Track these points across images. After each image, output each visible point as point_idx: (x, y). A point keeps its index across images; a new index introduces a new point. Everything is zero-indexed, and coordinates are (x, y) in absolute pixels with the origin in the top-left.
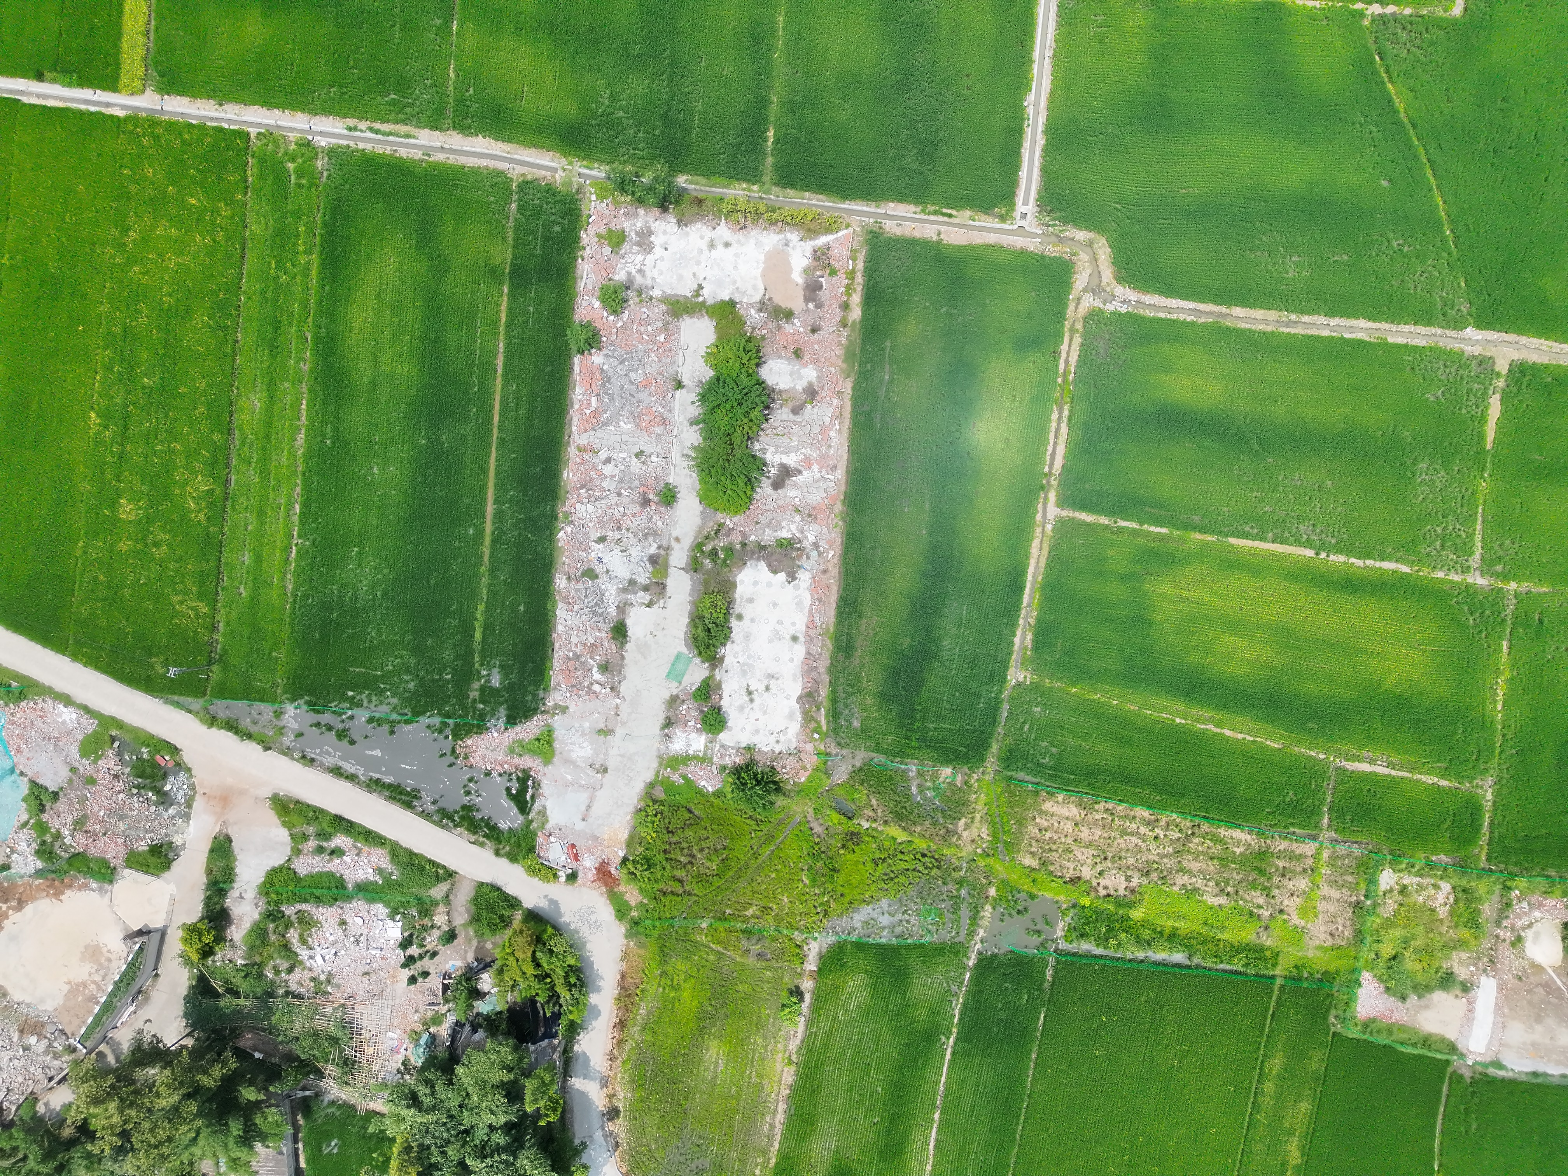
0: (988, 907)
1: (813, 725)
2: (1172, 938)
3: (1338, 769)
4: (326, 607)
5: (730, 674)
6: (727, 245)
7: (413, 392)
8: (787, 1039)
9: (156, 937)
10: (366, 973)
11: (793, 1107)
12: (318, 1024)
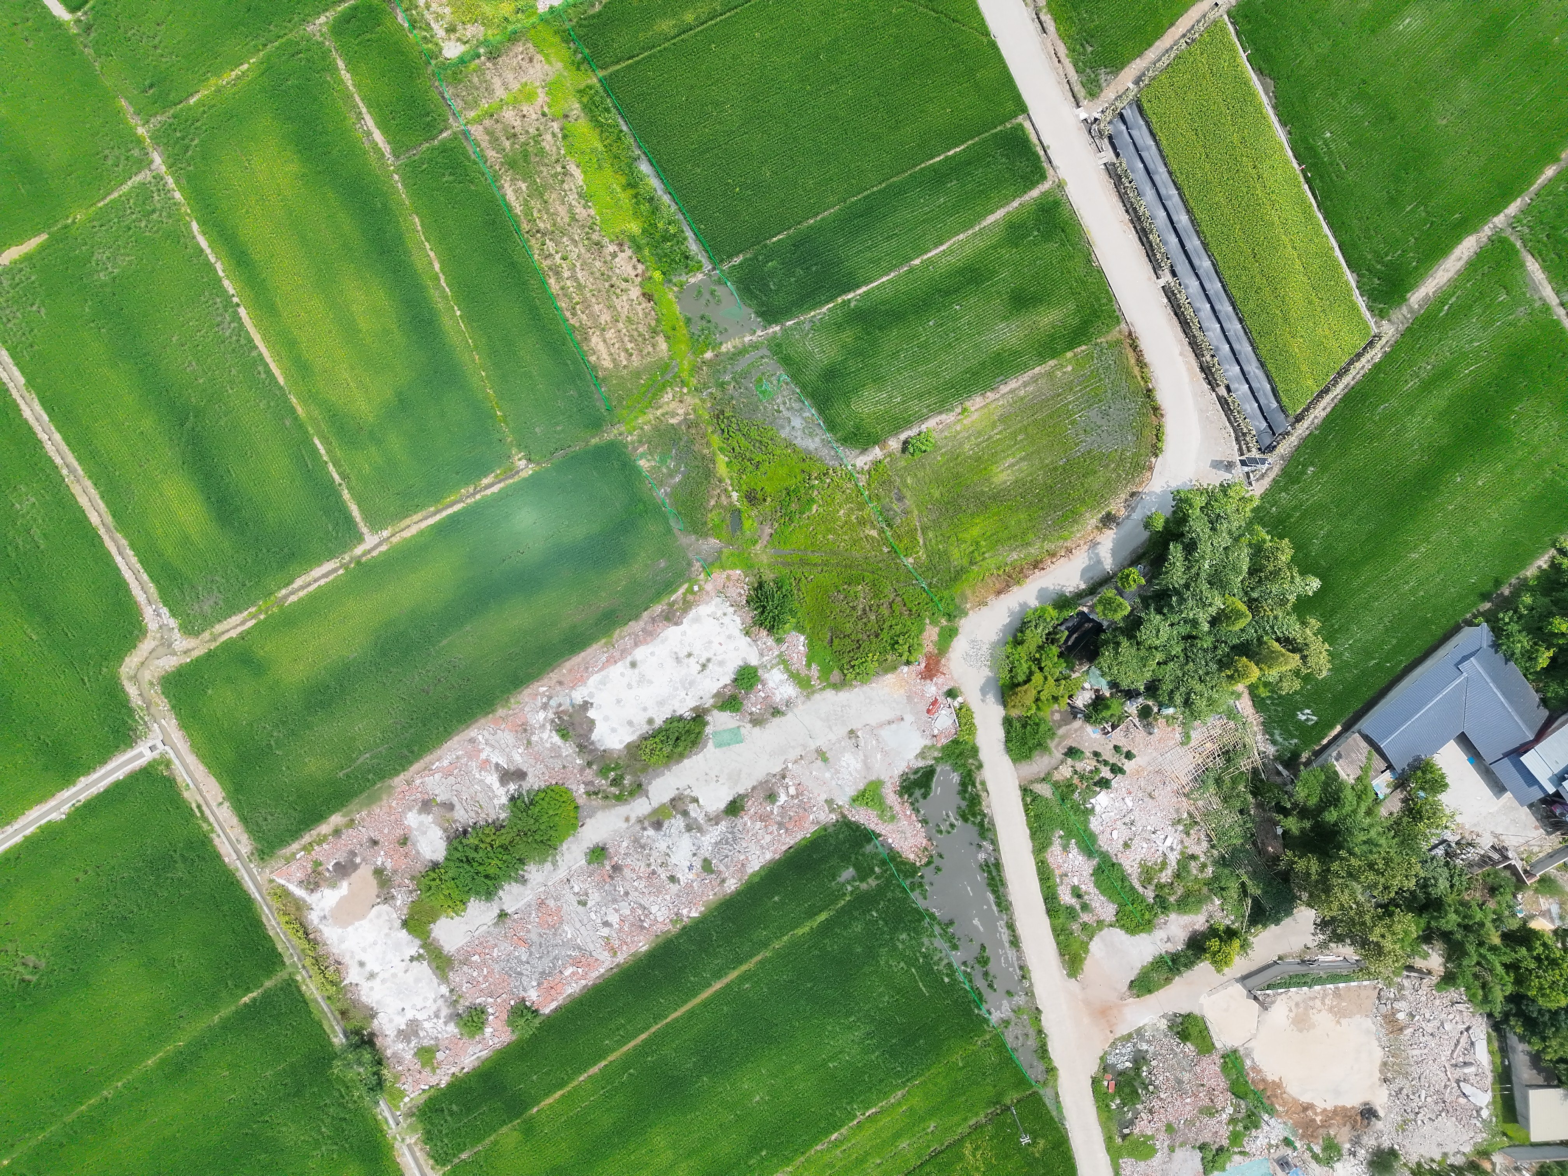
0: (724, 349)
1: (690, 597)
2: (633, 183)
3: (397, 157)
4: (893, 1053)
5: (701, 693)
6: (362, 964)
7: (672, 1118)
8: (948, 426)
9: (1250, 982)
10: (1150, 796)
11: (997, 380)
12: (1216, 804)
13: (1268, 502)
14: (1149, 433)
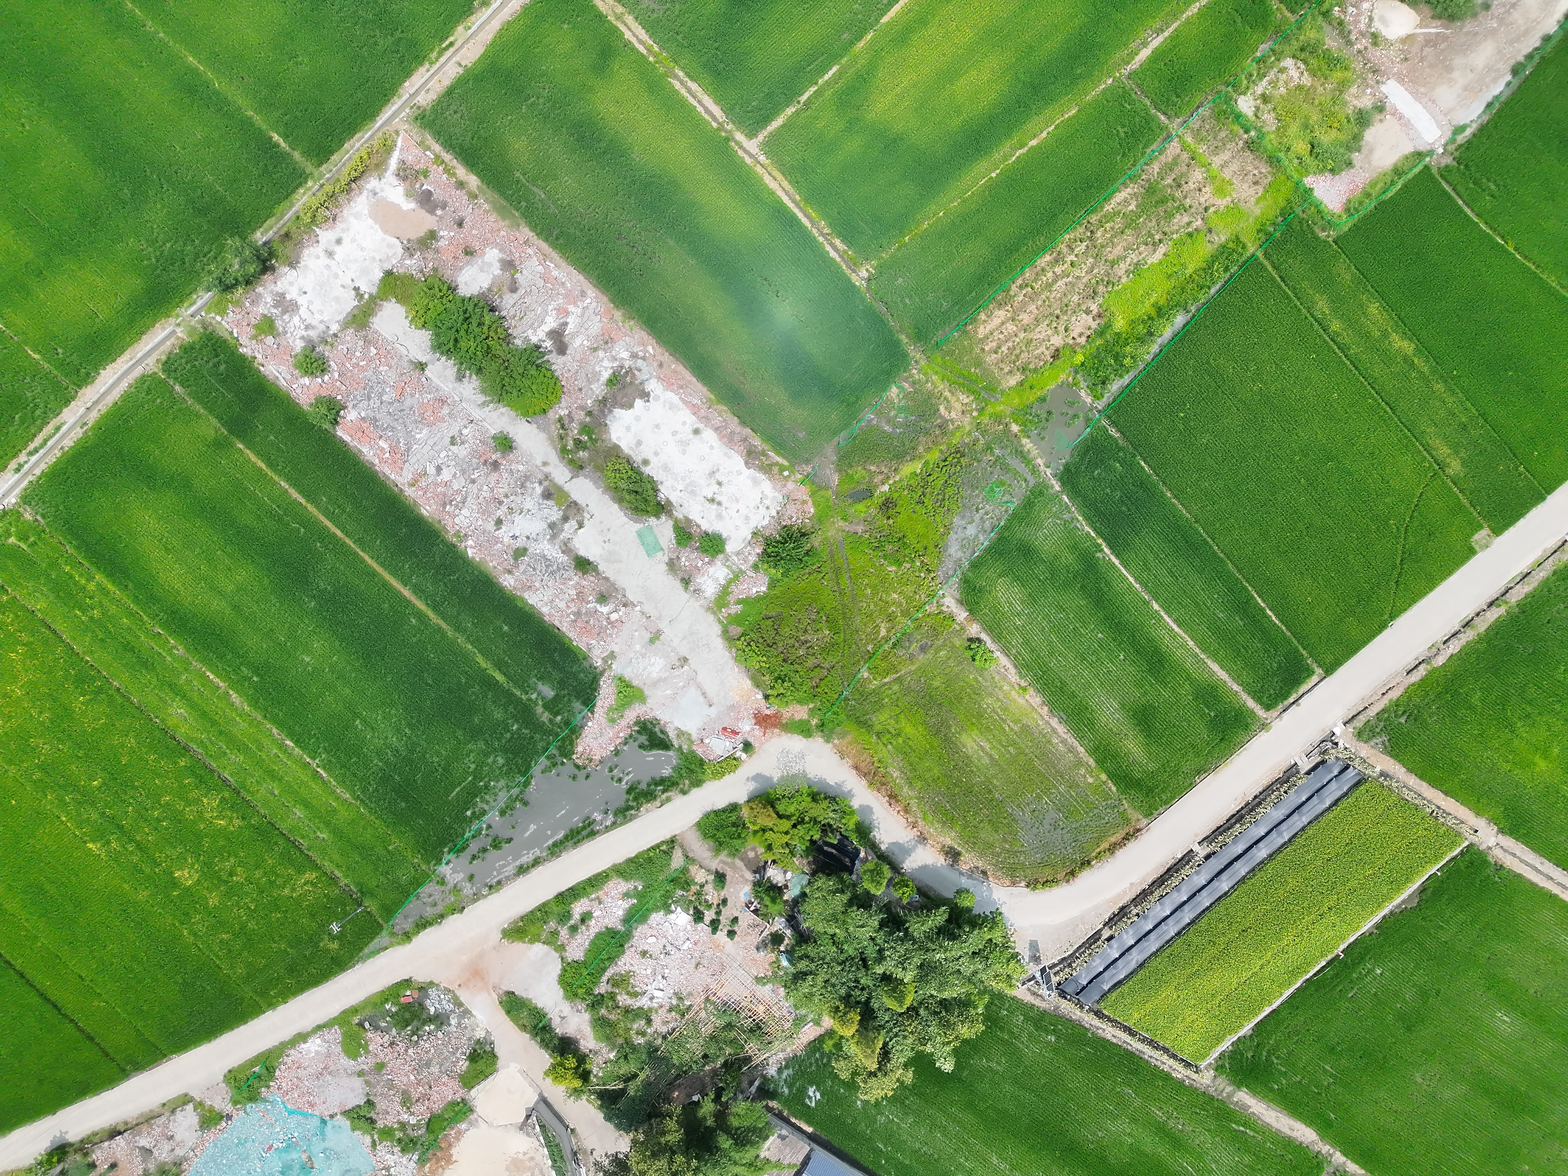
0: (1025, 441)
1: (776, 470)
2: (1161, 312)
3: (1129, 77)
4: (385, 779)
5: (685, 505)
6: (339, 241)
7: (266, 581)
8: (1005, 678)
9: (542, 1107)
10: (698, 964)
11: (1061, 713)
12: (706, 1030)
13: (1010, 1005)
14: (1047, 873)
